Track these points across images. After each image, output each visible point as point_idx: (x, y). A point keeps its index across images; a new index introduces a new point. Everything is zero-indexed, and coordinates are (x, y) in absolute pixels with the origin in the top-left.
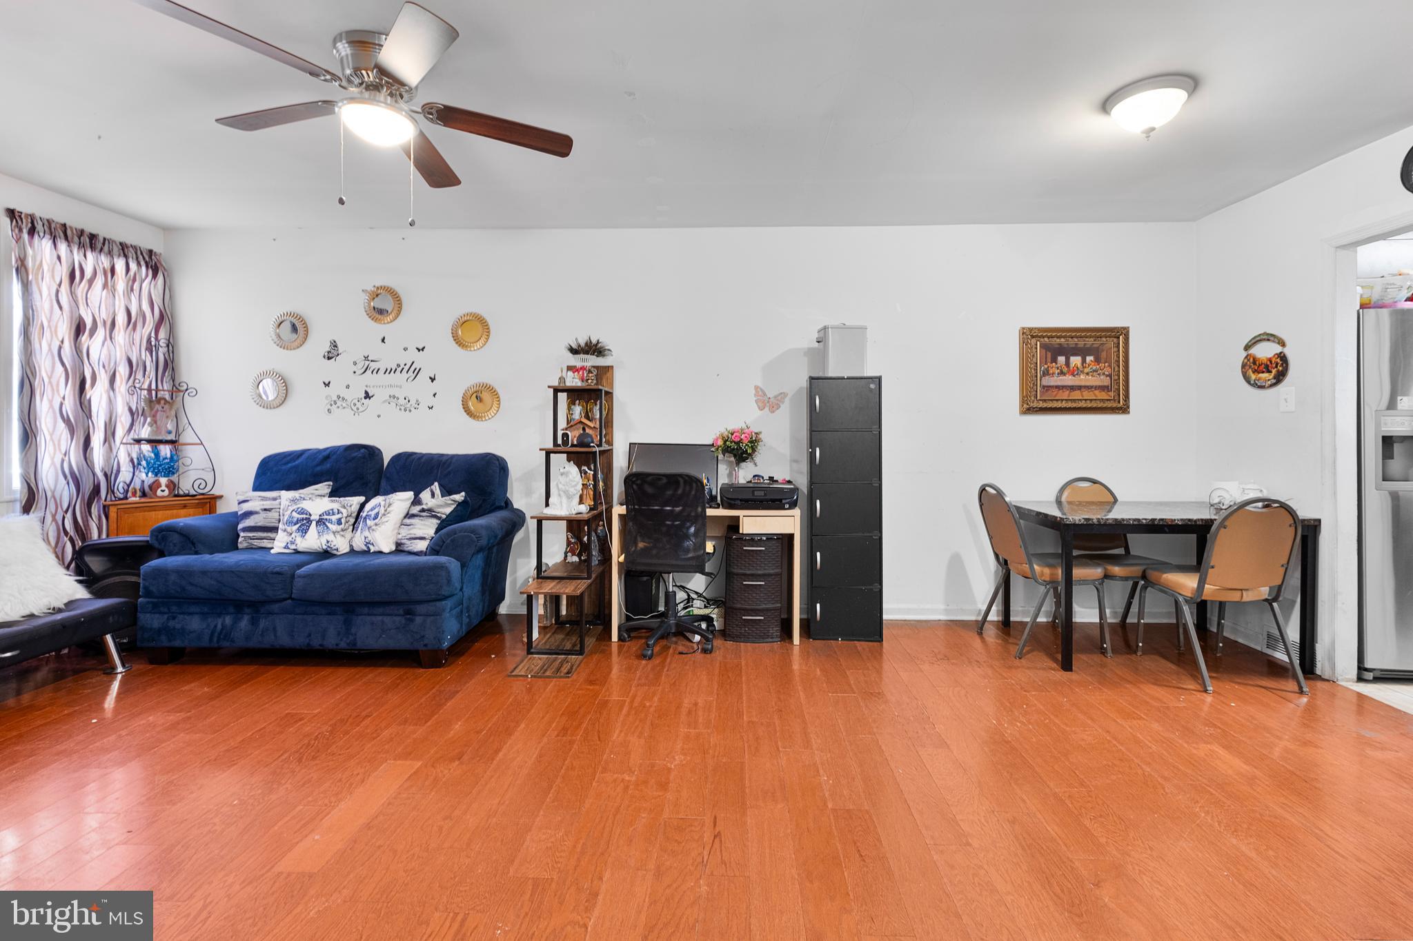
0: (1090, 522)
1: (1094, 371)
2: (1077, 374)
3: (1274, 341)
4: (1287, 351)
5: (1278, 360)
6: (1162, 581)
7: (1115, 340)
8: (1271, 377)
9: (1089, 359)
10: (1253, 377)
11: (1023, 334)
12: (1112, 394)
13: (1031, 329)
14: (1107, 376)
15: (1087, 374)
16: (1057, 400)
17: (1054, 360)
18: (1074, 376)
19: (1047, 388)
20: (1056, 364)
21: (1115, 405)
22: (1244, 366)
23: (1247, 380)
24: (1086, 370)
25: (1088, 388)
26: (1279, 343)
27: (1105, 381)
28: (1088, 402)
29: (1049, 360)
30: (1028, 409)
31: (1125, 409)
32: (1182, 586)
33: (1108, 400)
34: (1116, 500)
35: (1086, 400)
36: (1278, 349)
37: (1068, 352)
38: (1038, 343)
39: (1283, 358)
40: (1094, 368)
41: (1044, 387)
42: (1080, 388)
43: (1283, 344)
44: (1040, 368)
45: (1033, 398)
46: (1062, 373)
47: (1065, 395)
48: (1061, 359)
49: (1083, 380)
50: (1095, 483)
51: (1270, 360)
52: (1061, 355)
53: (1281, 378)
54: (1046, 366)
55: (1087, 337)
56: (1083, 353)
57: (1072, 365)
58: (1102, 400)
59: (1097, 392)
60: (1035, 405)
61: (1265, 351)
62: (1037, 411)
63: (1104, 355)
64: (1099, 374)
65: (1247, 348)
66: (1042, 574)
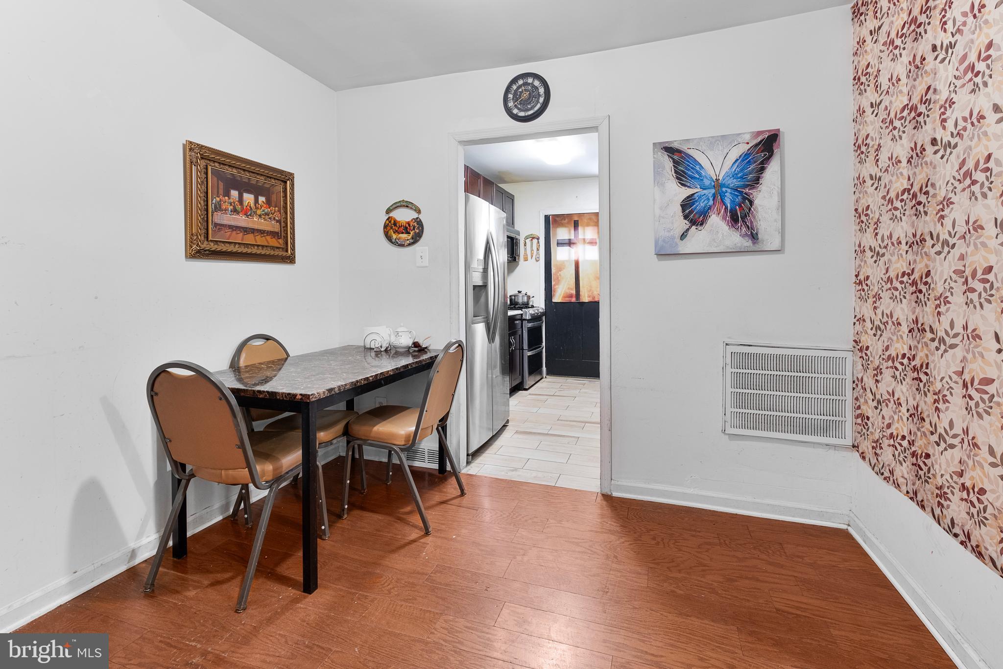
1: (267, 214)
2: (250, 215)
3: (411, 208)
4: (421, 217)
5: (415, 224)
6: (373, 435)
7: (282, 184)
8: (410, 237)
9: (262, 199)
10: (394, 236)
11: (190, 149)
12: (281, 241)
13: (201, 147)
14: (277, 221)
15: (260, 216)
16: (230, 243)
17: (227, 194)
18: (247, 216)
19: (219, 226)
20: (229, 199)
21: (281, 253)
22: (385, 227)
23: (389, 238)
24: (259, 212)
25: (261, 232)
26: (415, 210)
27: (276, 227)
28: (260, 248)
29: (221, 191)
30: (198, 252)
31: (290, 259)
32: (393, 436)
33: (278, 248)
35: (258, 246)
36: (414, 215)
37: (243, 187)
38: (210, 168)
39: (419, 223)
40: (266, 211)
41: (216, 225)
42: (253, 231)
43: (419, 212)
44: (212, 201)
45: (203, 238)
46: (235, 211)
47: (238, 237)
48: (234, 194)
49: (255, 222)
50: (268, 339)
51: (408, 223)
52: (235, 189)
53: (418, 238)
54: (218, 199)
55: (258, 174)
56: (257, 191)
57: (245, 204)
58: (273, 248)
59: (268, 238)
60: (205, 245)
61: (404, 216)
62: (207, 255)
63: (274, 198)
64: (270, 218)
65: (388, 211)
66: (264, 473)
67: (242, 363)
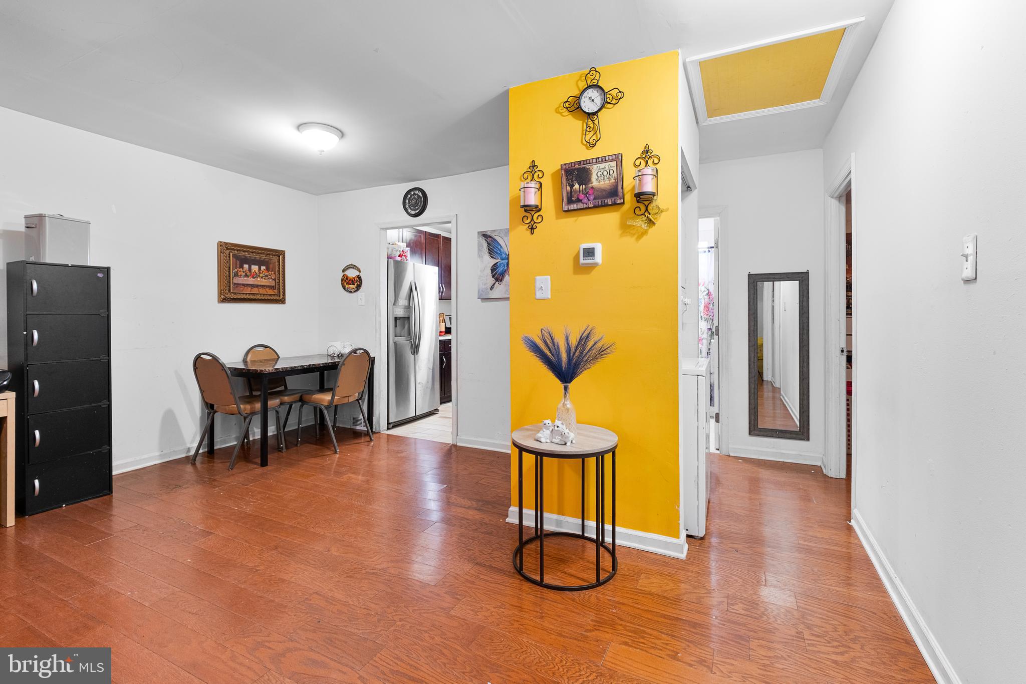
0: (278, 371)
1: (267, 276)
2: (256, 277)
3: (356, 269)
4: (362, 275)
5: (358, 279)
6: (312, 400)
7: (277, 257)
8: (355, 287)
9: (263, 268)
10: (347, 286)
11: (221, 246)
12: (276, 291)
13: (226, 244)
14: (273, 280)
15: (262, 277)
16: (243, 293)
17: (242, 267)
18: (254, 278)
19: (237, 285)
20: (243, 269)
21: (278, 298)
22: (342, 280)
23: (344, 287)
24: (261, 275)
25: (263, 286)
26: (358, 270)
27: (272, 283)
28: (262, 295)
29: (238, 266)
30: (225, 299)
31: (283, 301)
32: (323, 400)
33: (274, 295)
34: (279, 357)
35: (261, 294)
36: (357, 273)
37: (251, 262)
38: (231, 254)
39: (359, 277)
40: (266, 274)
41: (235, 284)
42: (257, 286)
43: (360, 271)
44: (233, 271)
45: (227, 292)
46: (246, 276)
47: (248, 290)
48: (246, 266)
49: (259, 281)
50: (266, 348)
51: (354, 278)
52: (246, 264)
53: (359, 288)
54: (236, 270)
55: (261, 254)
56: (260, 263)
57: (253, 271)
58: (270, 295)
59: (267, 289)
60: (229, 296)
61: (352, 273)
62: (230, 301)
63: (271, 266)
64: (269, 278)
65: (344, 271)
66: (245, 409)
67: (248, 359)
